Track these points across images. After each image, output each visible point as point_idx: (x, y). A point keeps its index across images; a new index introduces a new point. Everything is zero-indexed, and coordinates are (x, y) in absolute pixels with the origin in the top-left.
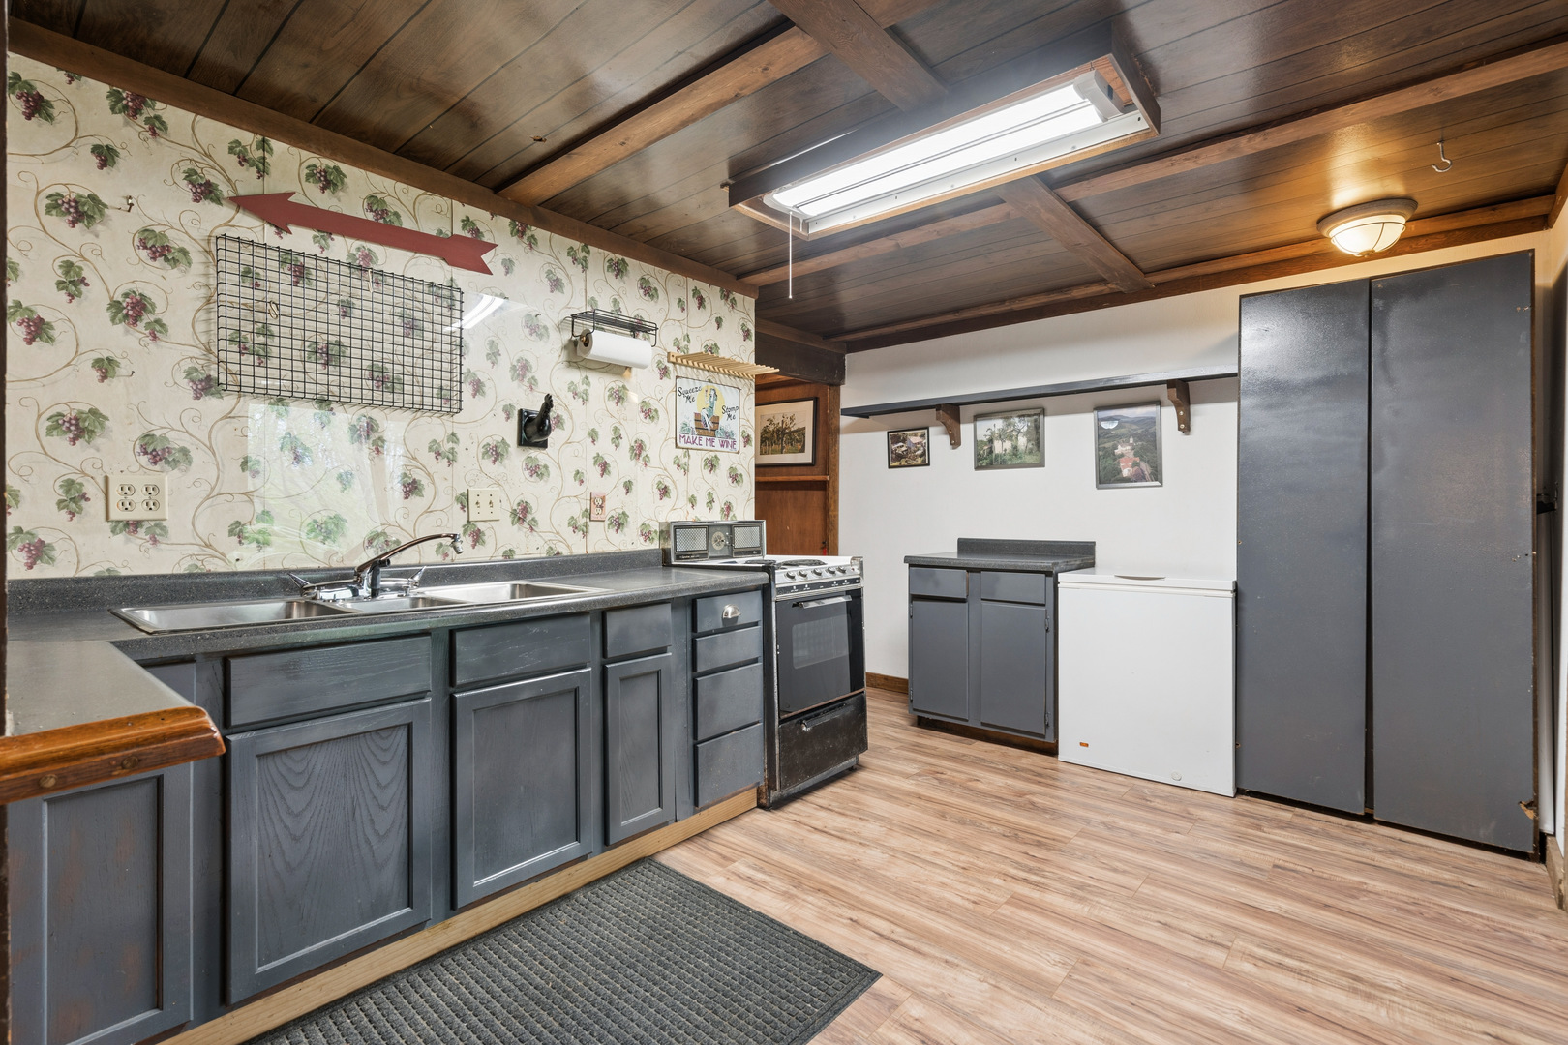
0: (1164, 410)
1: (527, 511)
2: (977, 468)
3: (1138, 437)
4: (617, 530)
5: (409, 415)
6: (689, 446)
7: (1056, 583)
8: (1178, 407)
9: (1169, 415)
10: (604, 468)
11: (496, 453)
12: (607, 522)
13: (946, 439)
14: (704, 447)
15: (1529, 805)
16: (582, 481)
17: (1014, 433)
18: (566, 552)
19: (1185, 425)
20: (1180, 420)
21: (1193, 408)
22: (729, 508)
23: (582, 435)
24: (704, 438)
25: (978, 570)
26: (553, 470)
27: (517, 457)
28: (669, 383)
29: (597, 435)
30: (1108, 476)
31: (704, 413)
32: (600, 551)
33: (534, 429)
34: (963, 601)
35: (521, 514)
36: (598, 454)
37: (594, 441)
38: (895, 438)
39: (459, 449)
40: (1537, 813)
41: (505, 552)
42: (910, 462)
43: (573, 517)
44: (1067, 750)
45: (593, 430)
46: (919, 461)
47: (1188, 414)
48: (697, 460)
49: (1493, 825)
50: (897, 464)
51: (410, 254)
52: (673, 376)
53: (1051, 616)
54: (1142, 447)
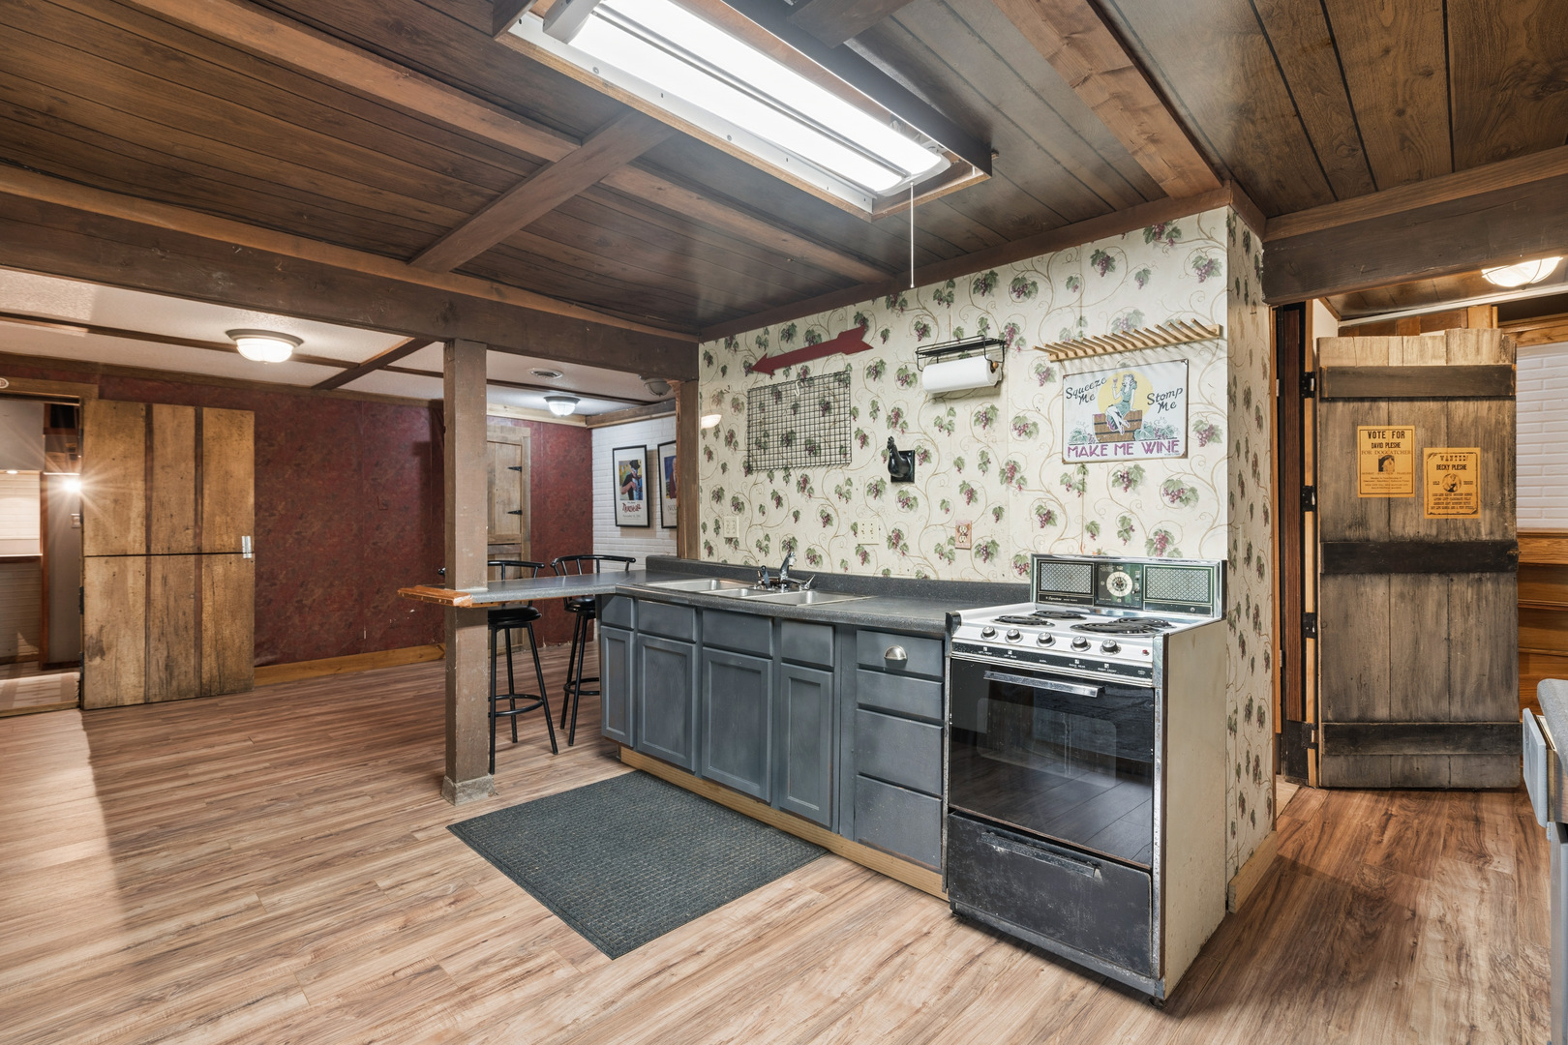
1: (900, 538)
4: (985, 560)
5: (824, 469)
6: (1083, 458)
10: (971, 495)
11: (876, 490)
12: (974, 550)
14: (1113, 457)
16: (948, 510)
18: (933, 577)
22: (1164, 539)
23: (948, 465)
24: (1111, 446)
26: (921, 501)
27: (892, 491)
28: (1054, 387)
29: (963, 463)
31: (1112, 412)
32: (967, 579)
33: (902, 467)
35: (896, 539)
36: (964, 482)
37: (960, 469)
39: (853, 489)
41: (884, 571)
43: (939, 544)
45: (959, 459)
48: (1100, 476)
51: (826, 358)
52: (1058, 377)
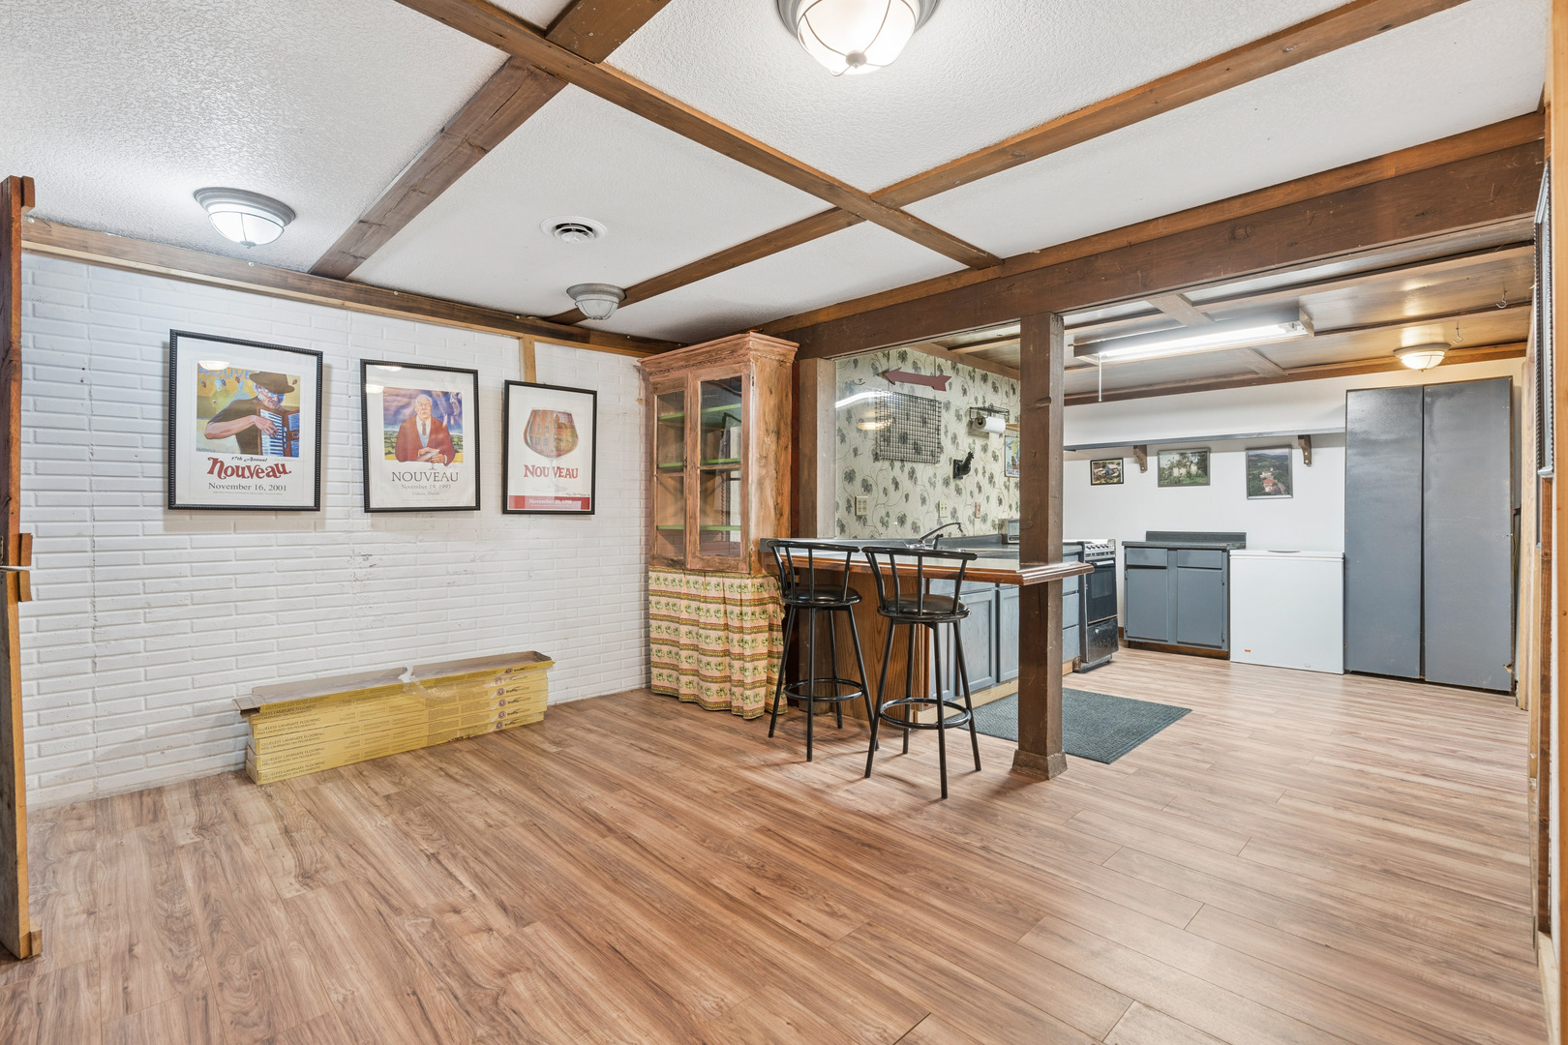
0: (1294, 451)
1: (955, 512)
2: (1160, 485)
3: (1276, 467)
4: (984, 523)
5: (923, 465)
7: (1229, 556)
8: (1304, 450)
9: (1297, 455)
10: (980, 489)
11: (946, 482)
13: (1137, 467)
15: (1509, 666)
16: (973, 497)
17: (1188, 463)
19: (1308, 460)
20: (1305, 458)
21: (1313, 450)
23: (972, 471)
25: (1175, 549)
27: (954, 484)
29: (977, 471)
30: (1255, 489)
32: (978, 534)
34: (1164, 568)
36: (978, 481)
37: (976, 475)
38: (1095, 463)
39: (936, 481)
40: (1514, 670)
42: (1108, 481)
44: (1236, 654)
46: (1116, 480)
47: (1310, 453)
49: (1490, 678)
50: (1098, 482)
53: (1225, 576)
54: (1279, 474)
